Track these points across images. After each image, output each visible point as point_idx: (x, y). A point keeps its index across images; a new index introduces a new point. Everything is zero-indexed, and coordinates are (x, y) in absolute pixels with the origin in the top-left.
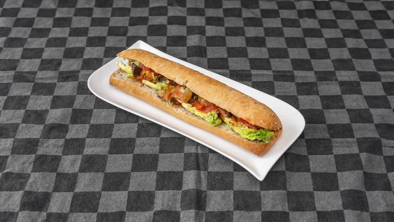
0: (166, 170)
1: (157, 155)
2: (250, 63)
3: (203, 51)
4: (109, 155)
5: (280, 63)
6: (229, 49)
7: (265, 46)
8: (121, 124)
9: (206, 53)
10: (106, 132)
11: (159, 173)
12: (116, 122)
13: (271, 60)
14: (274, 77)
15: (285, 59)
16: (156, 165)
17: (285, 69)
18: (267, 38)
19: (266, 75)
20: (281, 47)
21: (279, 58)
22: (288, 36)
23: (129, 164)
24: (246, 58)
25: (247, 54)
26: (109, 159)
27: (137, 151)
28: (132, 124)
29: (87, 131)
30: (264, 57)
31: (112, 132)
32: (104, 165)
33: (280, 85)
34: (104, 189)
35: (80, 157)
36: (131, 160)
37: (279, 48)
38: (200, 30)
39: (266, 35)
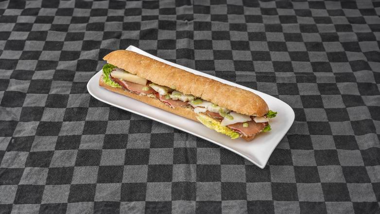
0: (157, 164)
1: (149, 150)
2: (235, 65)
3: (191, 53)
4: (103, 150)
5: (262, 65)
6: (215, 52)
7: (249, 49)
8: (114, 121)
9: (194, 56)
10: (100, 129)
11: (150, 167)
12: (110, 120)
13: (255, 62)
14: (257, 78)
15: (268, 62)
16: (148, 159)
17: (267, 71)
18: (251, 43)
19: (250, 76)
20: (264, 50)
21: (262, 61)
22: (271, 41)
23: (122, 157)
24: (231, 61)
25: (232, 57)
26: (103, 153)
27: (129, 146)
28: (124, 121)
29: (82, 128)
30: (248, 60)
31: (106, 128)
32: (99, 159)
33: (263, 86)
34: (99, 181)
35: (76, 151)
36: (124, 155)
37: (262, 51)
38: (189, 34)
39: (250, 39)
